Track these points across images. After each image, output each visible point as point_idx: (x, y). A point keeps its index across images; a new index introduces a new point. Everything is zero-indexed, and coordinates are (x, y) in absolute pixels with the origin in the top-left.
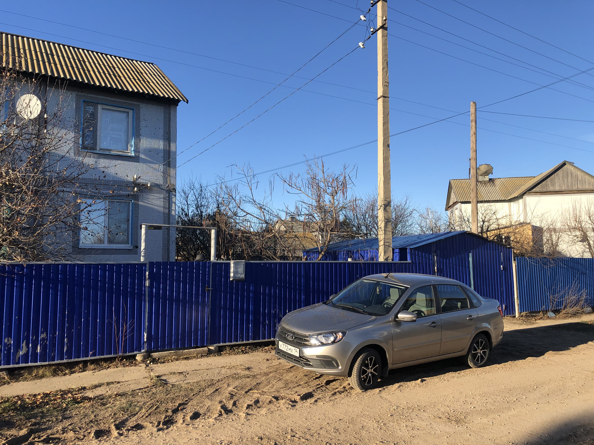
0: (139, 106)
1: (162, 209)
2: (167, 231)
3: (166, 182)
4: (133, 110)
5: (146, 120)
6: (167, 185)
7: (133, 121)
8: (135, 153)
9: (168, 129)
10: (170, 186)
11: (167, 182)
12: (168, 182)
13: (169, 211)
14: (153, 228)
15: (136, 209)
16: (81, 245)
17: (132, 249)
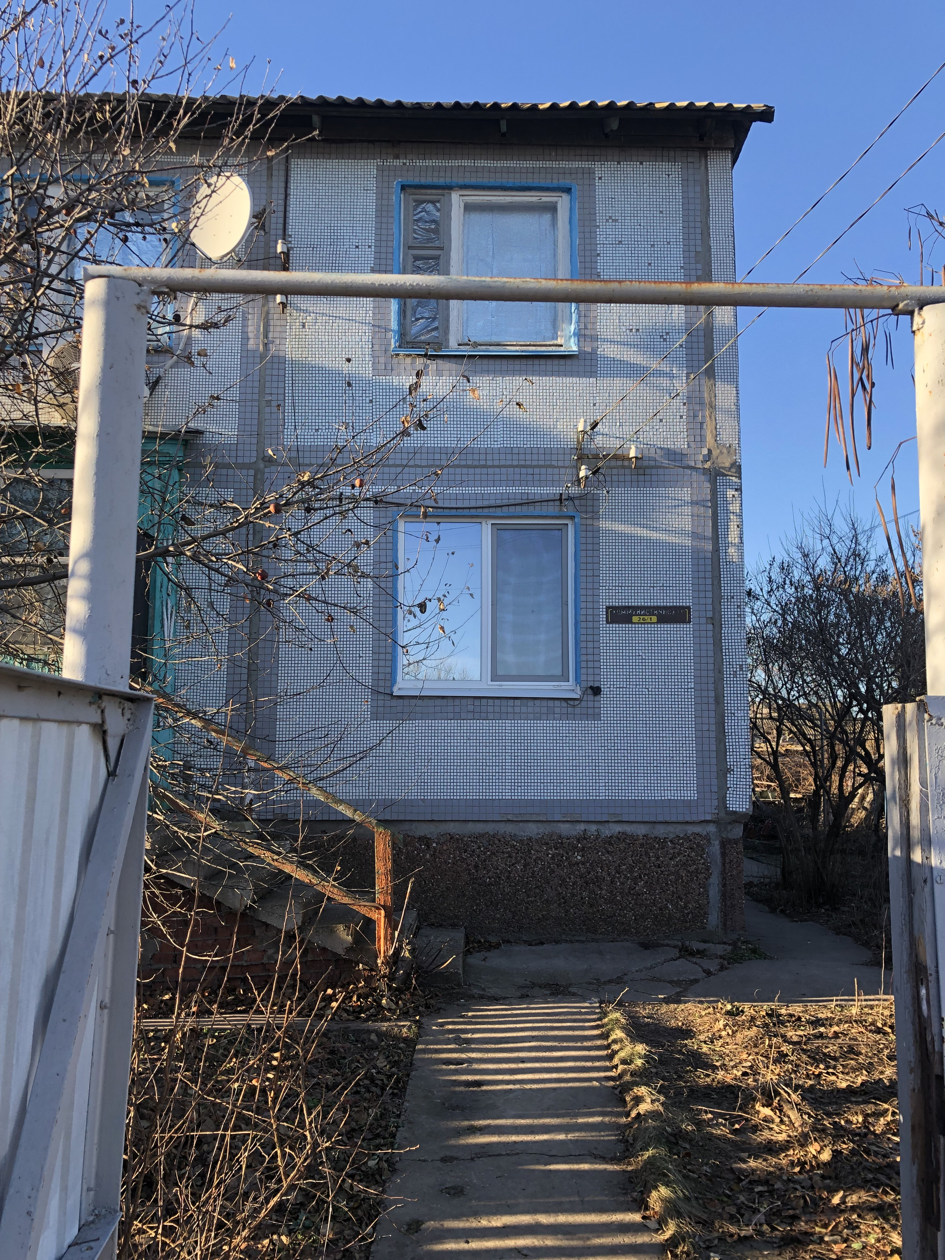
0: (591, 172)
1: (688, 542)
2: (710, 627)
3: (698, 438)
4: (568, 190)
5: (616, 221)
6: (705, 451)
7: (571, 231)
8: (582, 344)
9: (699, 242)
10: (715, 453)
11: (703, 439)
12: (709, 438)
13: (716, 550)
14: (654, 619)
15: (590, 547)
16: (404, 685)
17: (580, 700)
